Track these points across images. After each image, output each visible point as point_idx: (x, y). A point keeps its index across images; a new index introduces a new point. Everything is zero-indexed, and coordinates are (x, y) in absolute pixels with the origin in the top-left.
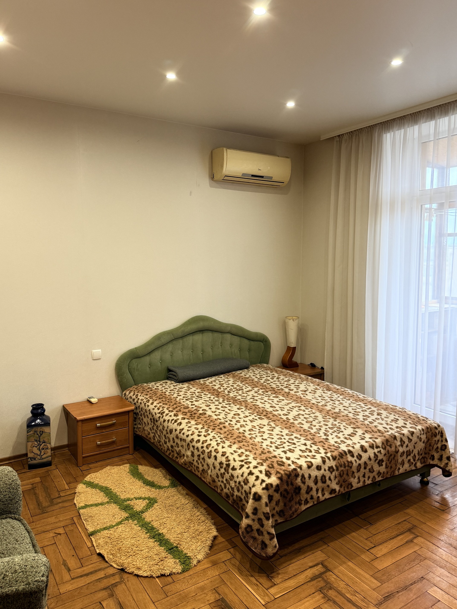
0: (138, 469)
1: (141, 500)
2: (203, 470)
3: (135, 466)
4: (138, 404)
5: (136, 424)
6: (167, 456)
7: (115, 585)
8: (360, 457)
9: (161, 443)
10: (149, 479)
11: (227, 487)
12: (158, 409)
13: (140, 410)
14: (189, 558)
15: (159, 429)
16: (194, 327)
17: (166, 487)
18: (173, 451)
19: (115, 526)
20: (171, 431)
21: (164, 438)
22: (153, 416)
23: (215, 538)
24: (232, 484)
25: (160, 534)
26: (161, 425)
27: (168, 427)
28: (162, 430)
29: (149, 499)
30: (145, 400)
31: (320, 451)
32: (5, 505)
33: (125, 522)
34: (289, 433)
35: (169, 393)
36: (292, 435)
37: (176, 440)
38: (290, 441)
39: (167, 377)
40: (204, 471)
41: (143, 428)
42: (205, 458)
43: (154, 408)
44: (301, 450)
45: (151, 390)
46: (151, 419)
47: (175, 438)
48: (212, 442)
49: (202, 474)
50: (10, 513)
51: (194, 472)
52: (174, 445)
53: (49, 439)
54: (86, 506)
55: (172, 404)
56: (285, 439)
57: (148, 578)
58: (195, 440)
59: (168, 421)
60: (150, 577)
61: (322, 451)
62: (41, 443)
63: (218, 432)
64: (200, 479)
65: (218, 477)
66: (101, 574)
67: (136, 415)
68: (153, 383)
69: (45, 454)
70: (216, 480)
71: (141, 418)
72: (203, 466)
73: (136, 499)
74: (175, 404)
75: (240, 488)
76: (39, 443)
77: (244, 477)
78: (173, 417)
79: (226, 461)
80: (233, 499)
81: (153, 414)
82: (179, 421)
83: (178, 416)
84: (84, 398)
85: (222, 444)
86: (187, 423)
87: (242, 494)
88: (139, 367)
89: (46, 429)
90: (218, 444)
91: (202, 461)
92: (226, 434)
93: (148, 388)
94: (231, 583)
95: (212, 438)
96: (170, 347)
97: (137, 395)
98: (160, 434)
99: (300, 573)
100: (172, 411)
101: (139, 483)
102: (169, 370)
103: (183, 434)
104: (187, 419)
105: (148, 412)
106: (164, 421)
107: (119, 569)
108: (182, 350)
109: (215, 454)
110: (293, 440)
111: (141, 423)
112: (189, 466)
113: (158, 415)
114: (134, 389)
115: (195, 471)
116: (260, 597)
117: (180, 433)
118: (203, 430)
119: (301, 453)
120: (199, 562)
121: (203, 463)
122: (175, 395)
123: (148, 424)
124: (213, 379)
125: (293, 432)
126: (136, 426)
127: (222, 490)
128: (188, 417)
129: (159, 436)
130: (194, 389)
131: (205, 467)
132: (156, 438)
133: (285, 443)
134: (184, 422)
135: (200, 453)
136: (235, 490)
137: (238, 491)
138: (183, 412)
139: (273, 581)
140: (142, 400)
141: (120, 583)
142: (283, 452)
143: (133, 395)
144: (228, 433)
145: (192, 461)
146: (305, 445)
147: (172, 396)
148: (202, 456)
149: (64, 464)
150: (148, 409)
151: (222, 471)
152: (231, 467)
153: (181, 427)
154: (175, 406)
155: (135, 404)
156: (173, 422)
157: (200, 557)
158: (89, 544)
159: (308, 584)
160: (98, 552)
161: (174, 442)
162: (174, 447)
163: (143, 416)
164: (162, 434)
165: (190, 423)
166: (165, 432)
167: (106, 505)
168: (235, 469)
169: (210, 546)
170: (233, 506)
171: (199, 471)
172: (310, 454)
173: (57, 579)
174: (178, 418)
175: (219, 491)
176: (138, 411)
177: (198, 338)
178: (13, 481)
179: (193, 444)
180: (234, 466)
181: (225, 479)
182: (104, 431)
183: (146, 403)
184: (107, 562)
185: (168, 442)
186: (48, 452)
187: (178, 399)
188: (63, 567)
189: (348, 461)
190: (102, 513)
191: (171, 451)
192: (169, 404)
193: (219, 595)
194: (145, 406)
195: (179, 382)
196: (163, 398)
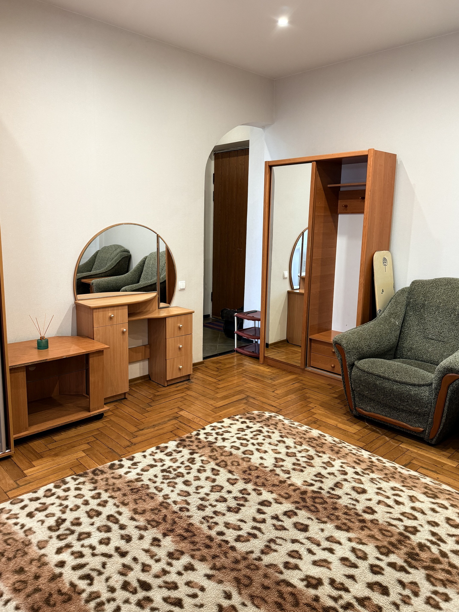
31: (205, 436)
38: (244, 442)
44: (229, 432)
56: (253, 444)
61: (202, 437)
110: (242, 444)
133: (251, 438)
142: (252, 427)
146: (224, 439)
172: (218, 431)
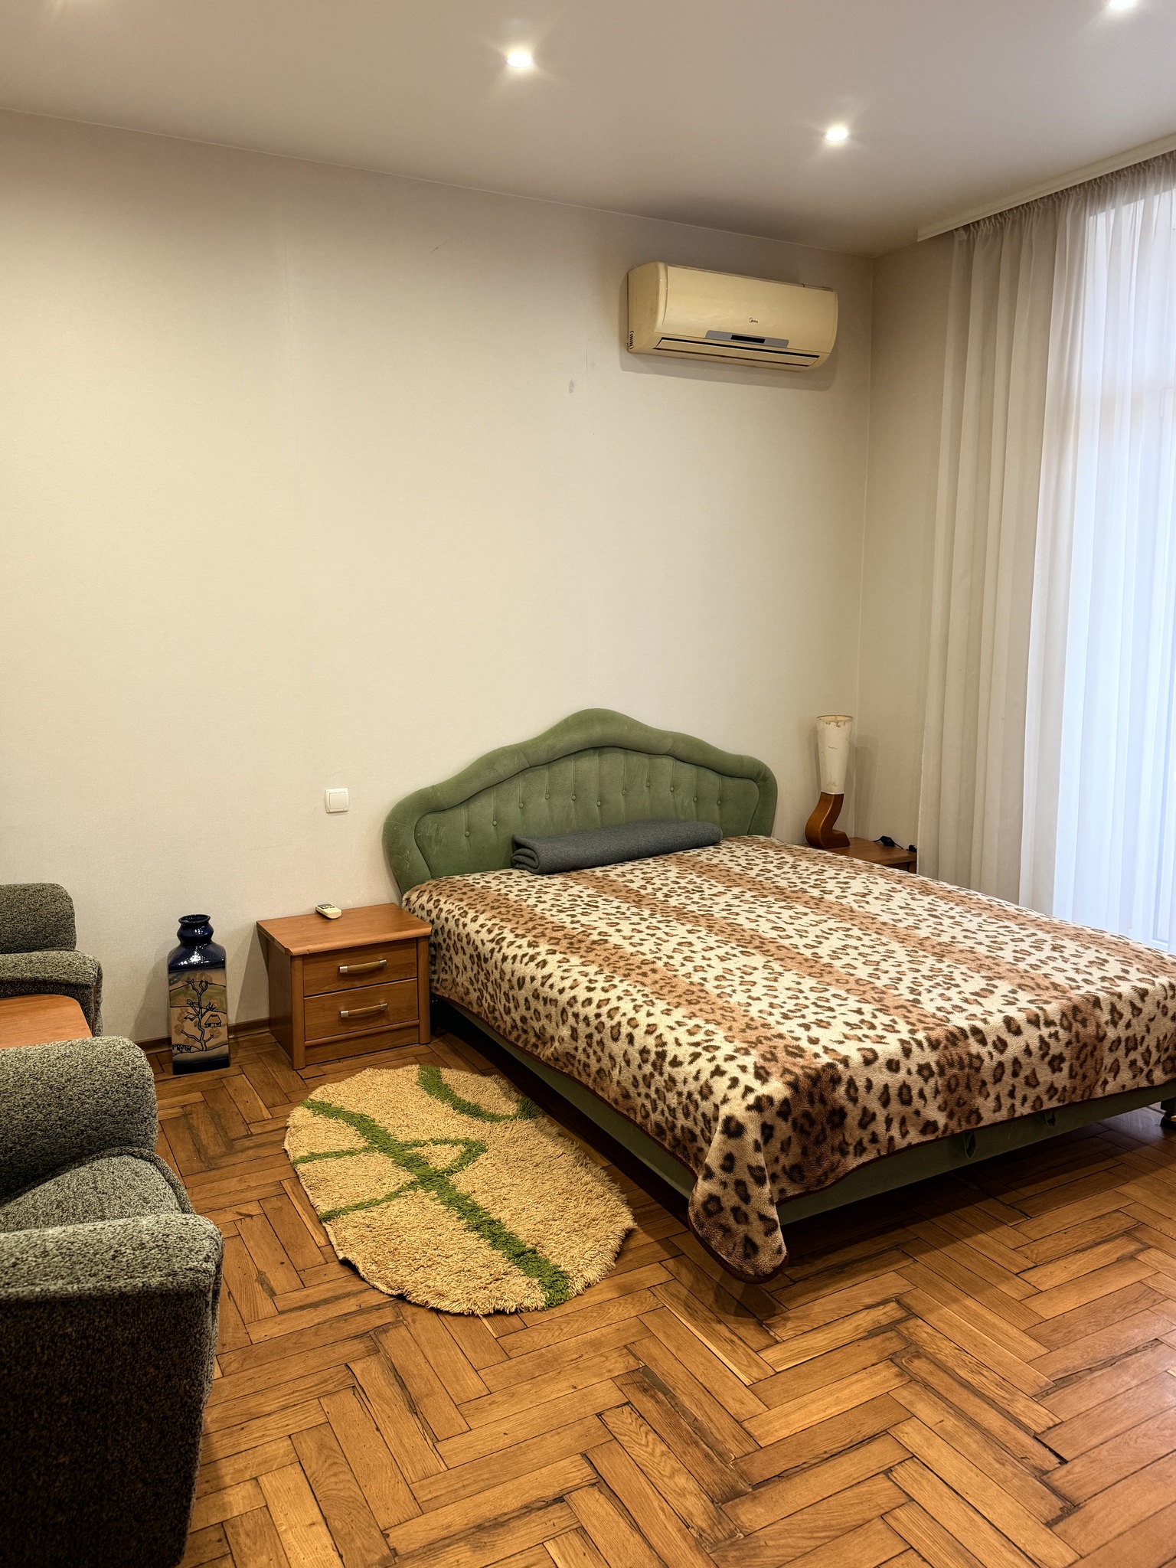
0: (440, 1077)
1: (447, 1146)
2: (600, 1071)
3: (434, 1069)
4: (439, 923)
5: (434, 972)
6: (511, 1043)
7: (383, 1329)
8: (1001, 1045)
9: (497, 1014)
10: (468, 1098)
11: (660, 1109)
12: (490, 931)
13: (445, 936)
14: (564, 1276)
15: (492, 978)
16: (579, 737)
17: (508, 1117)
18: (525, 1032)
19: (383, 1201)
20: (521, 982)
21: (504, 1001)
22: (477, 948)
23: (629, 1234)
24: (672, 1099)
25: (492, 1222)
26: (496, 968)
27: (513, 972)
28: (499, 981)
29: (466, 1142)
30: (457, 913)
31: (897, 1027)
32: (117, 1122)
33: (408, 1193)
34: (818, 986)
35: (517, 896)
36: (827, 990)
37: (533, 1003)
38: (819, 1003)
39: (512, 863)
40: (602, 1074)
41: (454, 980)
42: (605, 1041)
43: (480, 929)
44: (847, 1024)
45: (473, 890)
46: (471, 957)
47: (531, 999)
48: (621, 1004)
49: (598, 1080)
50: (130, 1143)
51: (577, 1077)
52: (529, 1014)
53: (224, 1002)
54: (311, 1157)
55: (522, 921)
56: (806, 998)
57: (462, 1318)
58: (581, 999)
59: (515, 957)
60: (469, 1315)
61: (903, 1027)
62: (204, 1011)
63: (637, 981)
64: (593, 1092)
65: (635, 1084)
66: (350, 1305)
67: (435, 950)
68: (477, 875)
69: (212, 1036)
70: (632, 1091)
71: (448, 955)
72: (599, 1060)
73: (435, 1143)
74: (531, 919)
75: (692, 1108)
76: (198, 1009)
77: (702, 1081)
78: (526, 950)
79: (657, 1046)
80: (675, 1138)
81: (476, 943)
82: (540, 958)
83: (538, 946)
84: (308, 906)
85: (646, 1008)
86: (559, 962)
87: (696, 1124)
88: (441, 833)
89: (214, 976)
90: (636, 1008)
91: (598, 1050)
92: (658, 986)
93: (465, 886)
94: (667, 1336)
95: (622, 995)
96: (519, 787)
97: (438, 901)
98: (495, 990)
99: (842, 1320)
100: (524, 936)
101: (444, 1108)
102: (517, 845)
103: (551, 986)
104: (561, 953)
105: (465, 939)
106: (505, 958)
107: (392, 1296)
108: (550, 795)
109: (630, 1030)
110: (827, 1000)
111: (447, 968)
112: (564, 1063)
113: (489, 946)
114: (430, 887)
115: (579, 1073)
116: (739, 1369)
117: (543, 984)
118: (601, 978)
119: (847, 1030)
120: (588, 1286)
121: (600, 1053)
122: (532, 901)
123: (465, 968)
124: (628, 866)
125: (829, 984)
126: (435, 977)
127: (647, 1116)
128: (562, 950)
129: (492, 996)
130: (578, 888)
131: (606, 1063)
132: (484, 1002)
133: (807, 1007)
134: (553, 960)
135: (592, 1029)
136: (680, 1115)
137: (687, 1115)
138: (551, 938)
139: (772, 1334)
140: (449, 912)
141: (395, 1324)
142: (800, 1025)
143: (428, 902)
144: (662, 983)
145: (573, 1052)
146: (859, 1012)
147: (524, 903)
148: (597, 1037)
149: (261, 1064)
150: (464, 933)
151: (648, 1069)
152: (669, 1059)
153: (546, 971)
154: (530, 925)
155: (432, 922)
156: (526, 959)
157: (592, 1274)
158: (321, 1241)
159: (861, 1343)
160: (341, 1256)
161: (528, 1008)
162: (529, 1021)
163: (452, 951)
164: (498, 991)
165: (568, 961)
166: (505, 986)
167: (361, 1156)
168: (680, 1064)
169: (617, 1253)
170: (673, 1154)
171: (589, 1075)
172: (871, 1033)
173: (244, 1312)
174: (537, 950)
175: (639, 1119)
176: (440, 939)
177: (589, 765)
178: (135, 1069)
179: (575, 1009)
180: (675, 1057)
181: (653, 1088)
182: (357, 983)
183: (458, 919)
184: (363, 1279)
185: (513, 1010)
186: (220, 1033)
187: (538, 910)
188: (257, 1286)
189: (969, 1054)
190: (351, 1172)
191: (520, 1032)
192: (516, 919)
193: (638, 1359)
194: (457, 926)
195: (542, 873)
196: (500, 906)
